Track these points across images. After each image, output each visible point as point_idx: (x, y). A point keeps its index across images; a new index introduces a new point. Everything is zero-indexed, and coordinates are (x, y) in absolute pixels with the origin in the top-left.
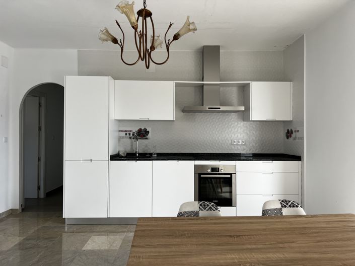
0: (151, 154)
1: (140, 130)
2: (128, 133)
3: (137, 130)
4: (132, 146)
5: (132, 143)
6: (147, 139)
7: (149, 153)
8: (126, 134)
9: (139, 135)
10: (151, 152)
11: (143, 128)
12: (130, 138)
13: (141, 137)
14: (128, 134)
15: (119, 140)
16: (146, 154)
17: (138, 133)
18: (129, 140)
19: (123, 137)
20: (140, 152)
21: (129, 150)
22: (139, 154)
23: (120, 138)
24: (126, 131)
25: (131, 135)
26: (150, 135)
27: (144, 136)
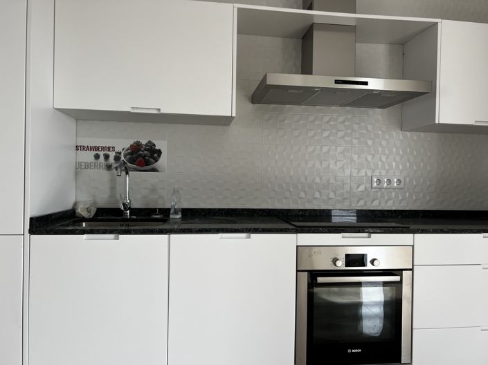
0: (166, 212)
1: (136, 148)
2: (101, 153)
3: (127, 146)
4: (113, 188)
5: (113, 181)
6: (154, 170)
7: (160, 210)
8: (97, 157)
9: (132, 161)
10: (167, 206)
11: (144, 142)
12: (109, 167)
13: (140, 164)
14: (102, 158)
15: (76, 173)
16: (153, 211)
17: (131, 154)
18: (105, 175)
19: (88, 166)
20: (135, 205)
21: (103, 200)
22: (133, 211)
23: (79, 168)
24: (96, 148)
25: (111, 160)
26: (162, 162)
27: (147, 163)
